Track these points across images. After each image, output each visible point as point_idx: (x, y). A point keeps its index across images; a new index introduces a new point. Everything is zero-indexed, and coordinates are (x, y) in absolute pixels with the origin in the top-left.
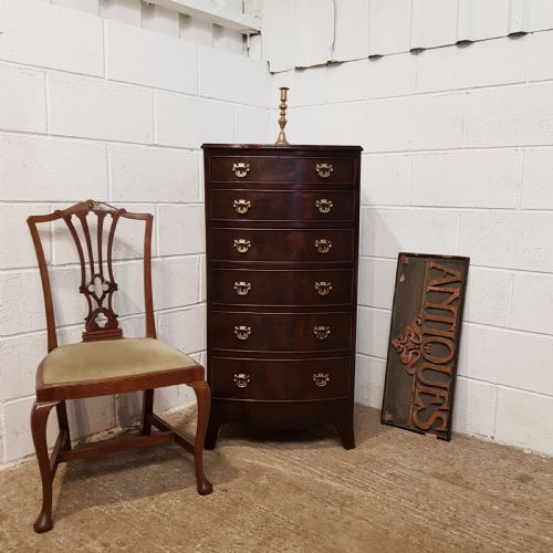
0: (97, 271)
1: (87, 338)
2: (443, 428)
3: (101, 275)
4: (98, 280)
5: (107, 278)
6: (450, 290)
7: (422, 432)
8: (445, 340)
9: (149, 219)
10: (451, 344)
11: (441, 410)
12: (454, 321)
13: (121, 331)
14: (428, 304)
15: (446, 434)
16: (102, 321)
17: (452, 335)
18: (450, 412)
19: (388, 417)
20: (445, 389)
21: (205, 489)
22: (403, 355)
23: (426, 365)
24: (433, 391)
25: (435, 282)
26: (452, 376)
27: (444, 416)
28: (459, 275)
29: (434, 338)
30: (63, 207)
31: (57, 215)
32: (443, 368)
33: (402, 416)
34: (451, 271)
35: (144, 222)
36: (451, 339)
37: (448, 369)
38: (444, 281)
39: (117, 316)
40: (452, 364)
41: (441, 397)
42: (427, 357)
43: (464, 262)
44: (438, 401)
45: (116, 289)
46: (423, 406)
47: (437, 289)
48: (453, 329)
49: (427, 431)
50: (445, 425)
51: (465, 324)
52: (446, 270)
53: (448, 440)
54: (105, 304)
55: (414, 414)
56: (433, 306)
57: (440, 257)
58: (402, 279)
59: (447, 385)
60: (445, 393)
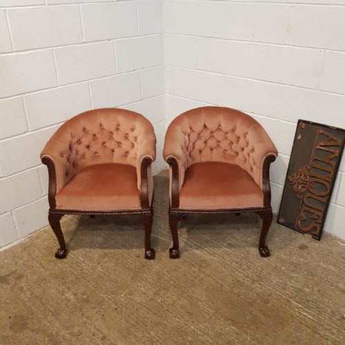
6: (332, 150)
8: (325, 182)
10: (328, 185)
11: (316, 223)
12: (332, 171)
14: (315, 157)
17: (329, 180)
18: (322, 224)
19: (282, 220)
20: (321, 211)
22: (295, 186)
25: (322, 144)
26: (326, 205)
27: (318, 226)
28: (339, 142)
29: (317, 180)
32: (320, 199)
36: (328, 182)
38: (328, 144)
41: (317, 215)
42: (311, 190)
44: (315, 217)
46: (305, 218)
47: (323, 148)
48: (331, 176)
51: (339, 172)
52: (331, 136)
55: (299, 222)
56: (319, 159)
57: (328, 127)
58: (299, 137)
59: (322, 209)
60: (321, 214)
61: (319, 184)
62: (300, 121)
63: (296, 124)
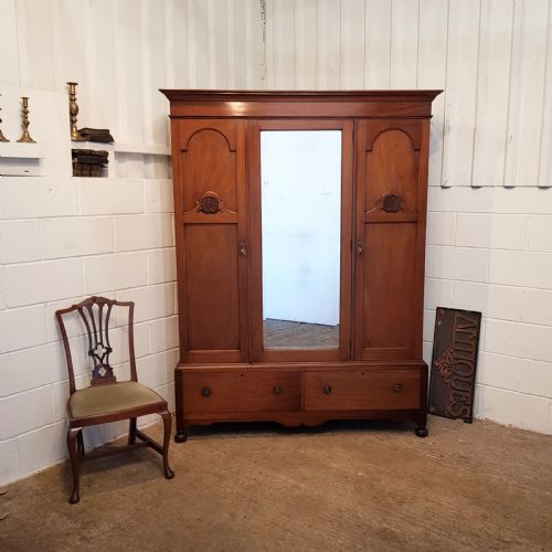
0: (99, 341)
1: (93, 383)
2: (468, 415)
3: (101, 343)
4: (100, 347)
5: (105, 345)
6: (470, 332)
7: (454, 418)
8: (468, 363)
9: (131, 305)
10: (471, 365)
12: (472, 350)
13: (115, 378)
14: (457, 340)
15: (469, 419)
16: (103, 372)
18: (471, 406)
20: (468, 392)
21: (169, 476)
22: (441, 371)
23: (456, 377)
24: (460, 393)
25: (461, 326)
28: (475, 323)
29: (461, 361)
30: (77, 302)
31: (74, 307)
34: (471, 320)
35: (128, 307)
36: (471, 361)
37: (469, 381)
39: (112, 368)
40: (472, 377)
41: (466, 397)
42: (457, 372)
43: (480, 314)
45: (111, 351)
46: (454, 402)
47: (462, 331)
48: (472, 355)
49: (458, 417)
52: (468, 319)
53: (471, 422)
54: (104, 362)
55: (449, 407)
56: (460, 341)
59: (469, 390)
60: (469, 395)
61: (463, 365)
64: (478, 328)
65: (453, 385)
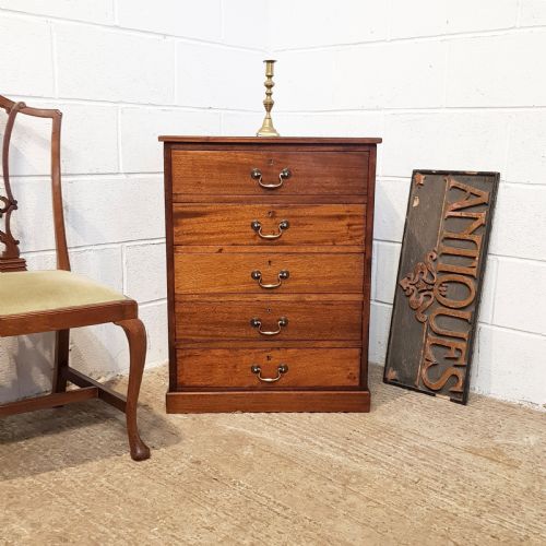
2: (459, 388)
6: (474, 215)
7: (432, 392)
8: (466, 279)
9: (56, 117)
10: (472, 284)
11: (456, 366)
12: (476, 253)
13: (24, 262)
14: (446, 234)
15: (462, 396)
17: (474, 272)
18: (468, 367)
19: (392, 374)
20: (463, 339)
21: (140, 453)
22: (413, 298)
23: (440, 309)
24: (447, 342)
25: (456, 206)
26: (472, 324)
27: (461, 373)
28: (485, 197)
29: (451, 277)
32: (460, 314)
33: (409, 374)
34: (476, 191)
35: (50, 121)
36: (472, 276)
37: (467, 315)
38: (467, 204)
39: (18, 242)
40: (473, 309)
41: (457, 349)
42: (442, 300)
43: (493, 178)
44: (454, 354)
45: (16, 208)
46: (434, 361)
47: (458, 214)
48: (475, 263)
49: (438, 391)
50: (461, 384)
51: (489, 257)
52: (470, 189)
53: (464, 403)
55: (424, 371)
56: (452, 236)
57: (463, 174)
58: (416, 204)
59: (465, 335)
60: (463, 345)
61: (455, 286)
62: (415, 172)
63: (410, 180)
64: (490, 205)
65: (435, 327)
